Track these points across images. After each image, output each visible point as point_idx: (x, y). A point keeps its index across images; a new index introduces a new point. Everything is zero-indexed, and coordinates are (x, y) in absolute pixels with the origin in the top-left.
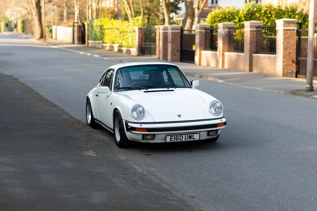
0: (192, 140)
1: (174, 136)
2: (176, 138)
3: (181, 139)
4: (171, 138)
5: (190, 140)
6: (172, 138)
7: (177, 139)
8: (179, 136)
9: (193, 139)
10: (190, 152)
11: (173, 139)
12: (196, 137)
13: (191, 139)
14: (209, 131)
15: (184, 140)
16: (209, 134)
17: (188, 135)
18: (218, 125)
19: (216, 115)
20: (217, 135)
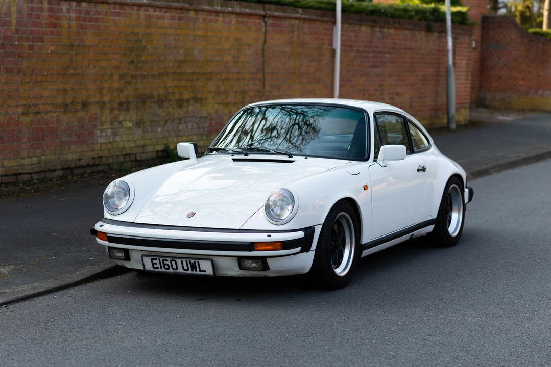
0: (198, 272)
1: (158, 259)
2: (164, 264)
3: (175, 267)
4: (153, 264)
5: (194, 272)
6: (156, 264)
7: (166, 266)
8: (169, 260)
9: (200, 271)
10: (200, 302)
11: (158, 265)
12: (206, 268)
13: (196, 271)
14: (240, 259)
15: (180, 270)
16: (242, 266)
17: (188, 261)
18: (257, 247)
19: (275, 223)
20: (269, 269)
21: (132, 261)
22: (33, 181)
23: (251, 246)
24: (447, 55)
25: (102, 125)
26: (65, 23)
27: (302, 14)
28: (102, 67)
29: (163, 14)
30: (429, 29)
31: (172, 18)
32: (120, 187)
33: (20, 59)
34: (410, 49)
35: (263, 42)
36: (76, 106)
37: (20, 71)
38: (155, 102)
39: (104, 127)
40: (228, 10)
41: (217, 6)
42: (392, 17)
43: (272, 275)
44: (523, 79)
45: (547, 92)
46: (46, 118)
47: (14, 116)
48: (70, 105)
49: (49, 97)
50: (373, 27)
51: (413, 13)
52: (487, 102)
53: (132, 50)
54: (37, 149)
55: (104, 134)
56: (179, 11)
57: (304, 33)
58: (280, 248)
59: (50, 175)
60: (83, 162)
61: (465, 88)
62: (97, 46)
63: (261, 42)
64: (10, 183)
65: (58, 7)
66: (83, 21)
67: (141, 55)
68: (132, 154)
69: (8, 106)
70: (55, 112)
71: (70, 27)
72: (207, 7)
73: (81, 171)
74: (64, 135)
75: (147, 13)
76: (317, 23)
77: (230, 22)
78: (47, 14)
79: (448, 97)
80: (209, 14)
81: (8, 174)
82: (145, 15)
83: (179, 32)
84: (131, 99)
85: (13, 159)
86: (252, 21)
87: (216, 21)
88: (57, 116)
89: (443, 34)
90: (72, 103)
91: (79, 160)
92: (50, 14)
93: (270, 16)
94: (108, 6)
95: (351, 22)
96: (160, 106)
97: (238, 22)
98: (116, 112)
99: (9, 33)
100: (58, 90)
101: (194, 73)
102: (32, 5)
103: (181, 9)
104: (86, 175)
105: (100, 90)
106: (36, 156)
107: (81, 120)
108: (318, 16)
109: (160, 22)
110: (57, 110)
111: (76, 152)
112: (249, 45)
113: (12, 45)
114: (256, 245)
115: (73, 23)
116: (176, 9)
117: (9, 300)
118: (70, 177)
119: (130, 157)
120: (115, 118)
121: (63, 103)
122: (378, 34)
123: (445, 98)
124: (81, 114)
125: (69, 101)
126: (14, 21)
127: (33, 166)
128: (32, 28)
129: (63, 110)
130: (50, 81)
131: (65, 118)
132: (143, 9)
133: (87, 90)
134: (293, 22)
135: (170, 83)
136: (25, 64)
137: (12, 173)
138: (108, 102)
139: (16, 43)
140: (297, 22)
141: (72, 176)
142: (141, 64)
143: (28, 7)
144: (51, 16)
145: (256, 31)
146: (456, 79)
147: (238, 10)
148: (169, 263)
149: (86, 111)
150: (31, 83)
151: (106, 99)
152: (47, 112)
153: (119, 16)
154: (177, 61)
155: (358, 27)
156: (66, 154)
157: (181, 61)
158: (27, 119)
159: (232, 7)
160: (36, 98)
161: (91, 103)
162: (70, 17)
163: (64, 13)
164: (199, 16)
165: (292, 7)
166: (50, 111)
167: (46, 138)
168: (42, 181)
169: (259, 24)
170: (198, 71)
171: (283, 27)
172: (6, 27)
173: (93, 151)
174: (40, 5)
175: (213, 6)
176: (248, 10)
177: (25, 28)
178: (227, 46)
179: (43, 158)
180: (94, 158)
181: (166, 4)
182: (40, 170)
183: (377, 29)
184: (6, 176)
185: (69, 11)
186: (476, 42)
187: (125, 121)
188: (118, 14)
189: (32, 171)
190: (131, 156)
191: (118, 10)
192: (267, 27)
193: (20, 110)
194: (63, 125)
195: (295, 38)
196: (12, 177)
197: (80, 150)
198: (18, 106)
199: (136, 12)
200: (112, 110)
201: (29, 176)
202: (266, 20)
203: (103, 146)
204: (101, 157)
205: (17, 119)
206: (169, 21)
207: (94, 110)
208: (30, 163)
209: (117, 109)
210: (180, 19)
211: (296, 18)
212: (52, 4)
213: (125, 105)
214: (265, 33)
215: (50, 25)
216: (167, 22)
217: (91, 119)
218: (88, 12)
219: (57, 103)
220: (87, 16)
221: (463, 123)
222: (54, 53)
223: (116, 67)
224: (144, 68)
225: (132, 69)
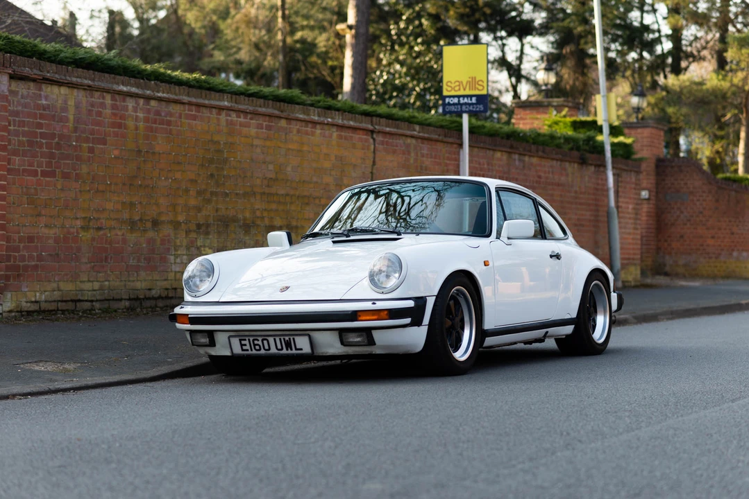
0: (294, 351)
1: (247, 339)
2: (255, 345)
3: (267, 347)
4: (242, 345)
5: (289, 352)
6: (245, 345)
7: (257, 347)
8: (260, 339)
9: (296, 349)
11: (248, 347)
12: (303, 344)
13: (291, 350)
14: (342, 332)
15: (273, 350)
16: (344, 340)
17: (282, 338)
18: (360, 316)
19: (381, 291)
20: (375, 344)
21: (218, 346)
22: (95, 310)
23: (354, 316)
24: (607, 196)
25: (176, 250)
26: (131, 123)
27: (419, 132)
28: (175, 179)
29: (248, 120)
30: (583, 162)
31: (260, 127)
32: (202, 265)
33: (79, 163)
34: (558, 185)
35: (371, 163)
36: (145, 224)
37: (78, 177)
38: (240, 227)
39: (179, 252)
40: (328, 121)
41: (314, 115)
42: (534, 143)
43: (378, 352)
44: (713, 237)
45: (745, 254)
46: (109, 235)
47: (72, 230)
48: (138, 222)
49: (112, 211)
50: (509, 153)
51: (562, 141)
52: (667, 269)
53: (211, 161)
54: (100, 273)
55: (178, 260)
56: (267, 118)
57: (423, 156)
58: (387, 317)
59: (115, 305)
60: (154, 293)
61: (633, 239)
62: (170, 154)
63: (369, 162)
64: (67, 310)
65: (123, 103)
66: (152, 123)
67: (223, 169)
69: (65, 217)
70: (120, 229)
71: (137, 128)
72: (301, 116)
73: (152, 303)
74: (132, 258)
75: (229, 118)
76: (438, 144)
77: (331, 136)
78: (110, 111)
79: (610, 248)
80: (303, 124)
81: (64, 299)
82: (227, 120)
83: (268, 143)
84: (211, 221)
85: (71, 281)
86: (357, 136)
87: (313, 134)
88: (123, 235)
89: (602, 169)
90: (141, 220)
91: (150, 289)
92: (114, 111)
93: (379, 132)
94: (182, 106)
95: (482, 145)
96: (246, 232)
97: (340, 137)
98: (193, 235)
99: (65, 131)
100: (123, 203)
101: (287, 195)
102: (93, 99)
103: (270, 116)
104: (158, 309)
105: (174, 206)
106: (97, 281)
107: (151, 241)
108: (439, 135)
109: (245, 130)
110: (123, 227)
111: (145, 280)
112: (355, 166)
113: (69, 146)
114: (359, 314)
115: (141, 125)
116: (264, 115)
117: (78, 386)
118: (139, 310)
120: (192, 242)
121: (130, 219)
122: (517, 163)
123: (607, 250)
124: (151, 234)
125: (137, 218)
126: (71, 117)
127: (95, 292)
128: (93, 127)
129: (129, 228)
130: (114, 192)
131: (132, 237)
132: (224, 113)
133: (157, 204)
134: (409, 141)
135: (259, 205)
136: (84, 169)
137: (69, 299)
138: (183, 222)
139: (74, 143)
140: (414, 141)
141: (141, 309)
142: (223, 179)
143: (88, 101)
144: (115, 115)
145: (363, 149)
146: (620, 228)
147: (340, 122)
148: (260, 343)
149: (157, 231)
150: (91, 192)
151: (181, 218)
152: (111, 229)
153: (195, 120)
154: (266, 178)
155: (491, 152)
156: (134, 281)
157: (271, 178)
158: (85, 236)
159: (332, 118)
160: (98, 211)
161: (163, 222)
162: (137, 116)
163: (130, 112)
164: (292, 126)
165: (407, 123)
166: (114, 228)
167: (109, 260)
168: (106, 311)
169: (366, 141)
170: (292, 192)
171: (397, 146)
172: (62, 124)
173: (165, 280)
174: (101, 100)
175: (308, 115)
176: (352, 123)
177: (84, 126)
178: (327, 165)
179: (107, 283)
180: (167, 289)
181: (251, 108)
182: (102, 298)
183: (516, 157)
184: (62, 301)
185: (135, 109)
186: (650, 191)
187: (204, 246)
188: (194, 117)
189: (93, 299)
191: (193, 113)
192: (377, 145)
193: (79, 223)
194: (129, 246)
195: (412, 161)
196: (70, 303)
197: (150, 278)
198: (77, 219)
199: (215, 116)
200: (188, 232)
201: (89, 304)
202: (375, 136)
203: (178, 276)
204: (175, 289)
205: (75, 234)
206: (256, 130)
207: (167, 230)
208: (91, 289)
209: (194, 231)
210: (269, 128)
211: (412, 137)
212: (116, 101)
213: (203, 228)
214: (374, 152)
215: (113, 125)
216: (253, 131)
217: (163, 242)
218: (158, 113)
219: (123, 219)
220: (158, 117)
221: (633, 284)
222: (118, 158)
223: (192, 181)
224: (227, 184)
225: (212, 184)
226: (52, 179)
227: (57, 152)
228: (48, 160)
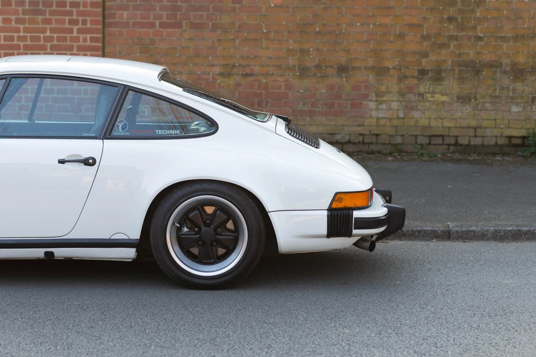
25: (379, 96)
28: (381, 24)
33: (218, 14)
36: (325, 70)
37: (216, 27)
38: (505, 73)
39: (385, 98)
46: (264, 81)
47: (205, 76)
48: (313, 68)
49: (270, 58)
55: (384, 107)
67: (473, 11)
68: (448, 136)
69: (195, 65)
70: (282, 75)
74: (301, 104)
84: (447, 66)
88: (287, 81)
90: (318, 67)
91: (331, 134)
96: (516, 78)
98: (412, 81)
100: (289, 51)
107: (335, 87)
110: (287, 74)
111: (324, 125)
119: (443, 140)
120: (409, 88)
121: (300, 65)
124: (335, 80)
125: (310, 64)
129: (298, 74)
130: (274, 40)
131: (301, 83)
133: (348, 52)
136: (226, 19)
138: (394, 68)
142: (473, 22)
149: (346, 77)
150: (237, 41)
151: (389, 64)
152: (267, 75)
156: (305, 125)
158: (227, 81)
160: (246, 58)
161: (356, 68)
166: (273, 74)
167: (264, 105)
173: (359, 125)
180: (362, 135)
187: (433, 93)
190: (445, 138)
193: (217, 70)
194: (298, 92)
197: (333, 123)
198: (213, 65)
200: (402, 78)
203: (382, 122)
204: (377, 135)
205: (211, 80)
207: (363, 76)
209: (414, 77)
213: (432, 74)
217: (356, 88)
219: (288, 65)
222: (281, 6)
223: (411, 26)
224: (479, 27)
225: (451, 27)
226: (176, 30)
227: (184, 5)
228: (170, 12)
